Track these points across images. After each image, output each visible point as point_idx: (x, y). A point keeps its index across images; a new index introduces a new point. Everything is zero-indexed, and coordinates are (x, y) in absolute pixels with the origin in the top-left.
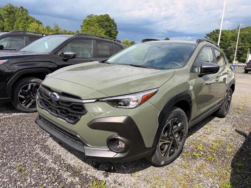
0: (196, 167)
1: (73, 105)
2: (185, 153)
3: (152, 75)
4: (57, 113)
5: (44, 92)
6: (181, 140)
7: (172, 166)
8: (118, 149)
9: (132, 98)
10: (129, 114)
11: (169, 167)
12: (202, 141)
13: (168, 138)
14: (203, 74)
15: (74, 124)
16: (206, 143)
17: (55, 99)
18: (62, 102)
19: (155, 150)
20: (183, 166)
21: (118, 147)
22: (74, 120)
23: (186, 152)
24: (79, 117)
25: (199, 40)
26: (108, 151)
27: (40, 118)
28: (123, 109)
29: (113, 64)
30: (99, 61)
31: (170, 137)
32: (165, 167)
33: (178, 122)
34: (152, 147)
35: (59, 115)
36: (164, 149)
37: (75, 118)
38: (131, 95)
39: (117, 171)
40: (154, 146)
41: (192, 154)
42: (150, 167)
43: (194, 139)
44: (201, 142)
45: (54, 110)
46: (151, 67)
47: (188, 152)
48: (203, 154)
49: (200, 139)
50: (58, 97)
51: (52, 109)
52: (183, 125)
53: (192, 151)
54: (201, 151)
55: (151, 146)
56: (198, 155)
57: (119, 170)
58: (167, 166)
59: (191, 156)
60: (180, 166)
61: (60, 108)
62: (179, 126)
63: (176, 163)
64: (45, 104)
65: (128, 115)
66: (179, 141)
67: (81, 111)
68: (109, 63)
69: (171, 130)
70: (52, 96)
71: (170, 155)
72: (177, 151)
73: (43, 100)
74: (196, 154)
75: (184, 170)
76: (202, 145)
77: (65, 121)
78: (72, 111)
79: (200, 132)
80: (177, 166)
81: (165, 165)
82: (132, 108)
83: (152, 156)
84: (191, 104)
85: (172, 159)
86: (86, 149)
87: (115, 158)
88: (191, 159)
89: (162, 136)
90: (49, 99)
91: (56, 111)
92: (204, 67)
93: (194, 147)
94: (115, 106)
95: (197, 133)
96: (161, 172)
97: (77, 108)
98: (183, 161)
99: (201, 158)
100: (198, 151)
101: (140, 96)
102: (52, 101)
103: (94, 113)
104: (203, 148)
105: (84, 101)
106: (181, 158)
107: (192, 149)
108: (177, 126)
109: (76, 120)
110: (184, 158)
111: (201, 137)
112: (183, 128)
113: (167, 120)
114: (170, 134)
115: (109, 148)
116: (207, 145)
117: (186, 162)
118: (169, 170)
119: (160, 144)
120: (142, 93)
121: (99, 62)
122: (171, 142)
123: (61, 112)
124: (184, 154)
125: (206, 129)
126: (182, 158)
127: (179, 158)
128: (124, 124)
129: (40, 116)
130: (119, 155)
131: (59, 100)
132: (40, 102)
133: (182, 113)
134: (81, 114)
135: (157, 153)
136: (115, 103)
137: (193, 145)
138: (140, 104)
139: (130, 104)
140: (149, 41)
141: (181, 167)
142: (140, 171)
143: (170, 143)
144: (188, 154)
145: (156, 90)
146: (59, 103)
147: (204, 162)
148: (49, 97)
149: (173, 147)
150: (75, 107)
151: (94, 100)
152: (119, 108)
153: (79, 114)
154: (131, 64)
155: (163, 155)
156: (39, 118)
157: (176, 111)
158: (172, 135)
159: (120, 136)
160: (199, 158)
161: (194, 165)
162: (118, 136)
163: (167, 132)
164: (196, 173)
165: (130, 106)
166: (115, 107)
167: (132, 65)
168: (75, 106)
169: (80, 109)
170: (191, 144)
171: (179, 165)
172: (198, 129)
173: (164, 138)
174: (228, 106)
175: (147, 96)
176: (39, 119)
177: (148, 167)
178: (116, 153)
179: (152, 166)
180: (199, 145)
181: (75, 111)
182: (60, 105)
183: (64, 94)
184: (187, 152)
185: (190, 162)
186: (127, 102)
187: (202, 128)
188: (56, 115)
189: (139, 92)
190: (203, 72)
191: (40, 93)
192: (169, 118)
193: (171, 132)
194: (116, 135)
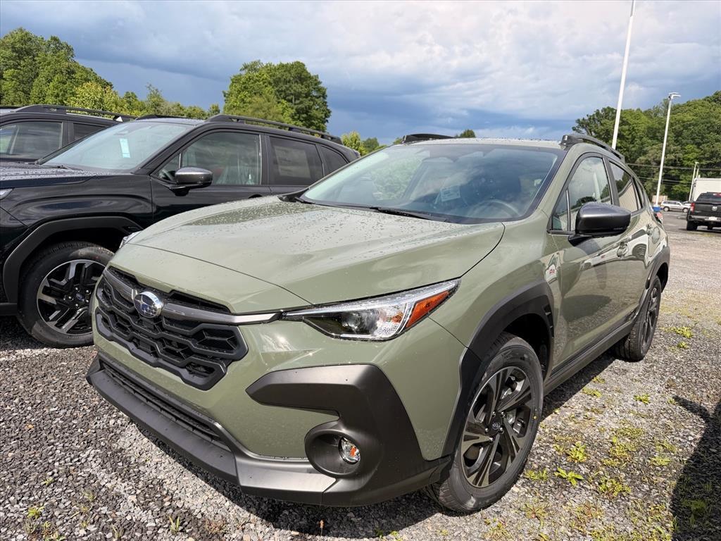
0: (569, 515)
1: (205, 330)
2: (534, 470)
3: (439, 239)
4: (156, 354)
5: (115, 290)
6: (523, 432)
7: (498, 513)
8: (341, 467)
9: (381, 308)
10: (375, 359)
11: (491, 515)
12: (583, 434)
13: (487, 427)
14: (582, 236)
15: (205, 387)
16: (595, 438)
17: (149, 311)
18: (172, 320)
19: (449, 466)
20: (531, 513)
21: (341, 459)
22: (205, 376)
23: (536, 466)
24: (223, 366)
25: (569, 137)
26: (310, 471)
27: (102, 368)
28: (357, 342)
29: (324, 204)
30: (281, 196)
31: (492, 423)
32: (478, 515)
33: (516, 378)
34: (442, 457)
35: (161, 361)
36: (476, 460)
37: (210, 370)
38: (380, 300)
39: (334, 529)
40: (448, 456)
41: (557, 474)
42: (433, 517)
43: (558, 426)
44: (579, 435)
45: (146, 343)
46: (432, 214)
47: (541, 468)
48: (586, 474)
49: (577, 425)
50: (158, 305)
51: (138, 340)
52: (529, 389)
53: (556, 463)
54: (580, 463)
55: (439, 454)
56: (573, 477)
57: (341, 527)
58: (484, 512)
59: (551, 480)
60: (523, 513)
61: (165, 339)
62: (517, 392)
63: (510, 501)
64: (119, 326)
65: (372, 362)
66: (519, 436)
67: (229, 349)
68: (310, 203)
69: (494, 402)
70: (142, 302)
71: (492, 480)
72: (511, 466)
73: (111, 313)
74: (567, 472)
75: (535, 524)
76: (584, 446)
77: (178, 379)
78: (202, 349)
79: (573, 404)
80: (513, 512)
81: (477, 509)
82: (385, 340)
83: (440, 484)
84: (552, 324)
85: (498, 492)
86: (242, 465)
87: (329, 493)
88: (553, 489)
89: (469, 422)
90: (130, 309)
91: (153, 348)
92: (585, 216)
93: (559, 451)
94: (333, 334)
95: (565, 407)
96: (467, 530)
97: (216, 339)
98: (529, 496)
99: (583, 487)
100: (573, 465)
101: (406, 304)
102: (141, 318)
103: (266, 355)
104: (585, 455)
105: (238, 319)
106: (523, 485)
107: (553, 458)
108: (513, 390)
109: (211, 376)
110: (533, 486)
111: (579, 419)
112: (529, 397)
113: (486, 374)
114: (493, 416)
115: (311, 462)
116: (596, 444)
117: (540, 498)
118: (489, 524)
119: (465, 446)
120: (413, 293)
121: (281, 199)
122: (494, 439)
123: (168, 351)
124: (533, 474)
125: (590, 397)
126: (528, 488)
127: (519, 487)
128: (359, 388)
129: (102, 362)
130: (341, 486)
131: (160, 315)
132: (105, 320)
133: (527, 352)
134: (230, 359)
135: (455, 473)
136: (333, 324)
137: (558, 446)
138: (406, 328)
139: (377, 328)
140: (424, 140)
141: (525, 515)
142: (404, 530)
143: (491, 442)
144: (545, 472)
145: (452, 285)
146: (160, 325)
147: (591, 498)
148: (131, 304)
149: (502, 454)
150: (209, 338)
151: (269, 316)
152: (345, 338)
153: (222, 359)
154: (374, 206)
155: (471, 479)
156: (99, 367)
157: (509, 348)
158: (498, 418)
159: (348, 426)
160: (578, 487)
161: (563, 506)
162: (341, 427)
163: (484, 411)
164: (572, 532)
165: (378, 335)
166: (332, 336)
167: (377, 209)
168: (211, 332)
169: (225, 342)
170: (550, 443)
171: (519, 509)
172: (567, 395)
173: (474, 428)
174: (652, 328)
175: (428, 305)
176: (100, 370)
177: (426, 518)
178: (334, 480)
179: (440, 512)
180: (573, 446)
181: (210, 349)
182: (164, 330)
183: (177, 297)
184: (539, 466)
185: (551, 499)
186: (370, 322)
187: (579, 394)
188: (152, 359)
189: (403, 291)
190: (584, 232)
191: (103, 292)
192: (490, 369)
193: (495, 411)
194: (336, 423)
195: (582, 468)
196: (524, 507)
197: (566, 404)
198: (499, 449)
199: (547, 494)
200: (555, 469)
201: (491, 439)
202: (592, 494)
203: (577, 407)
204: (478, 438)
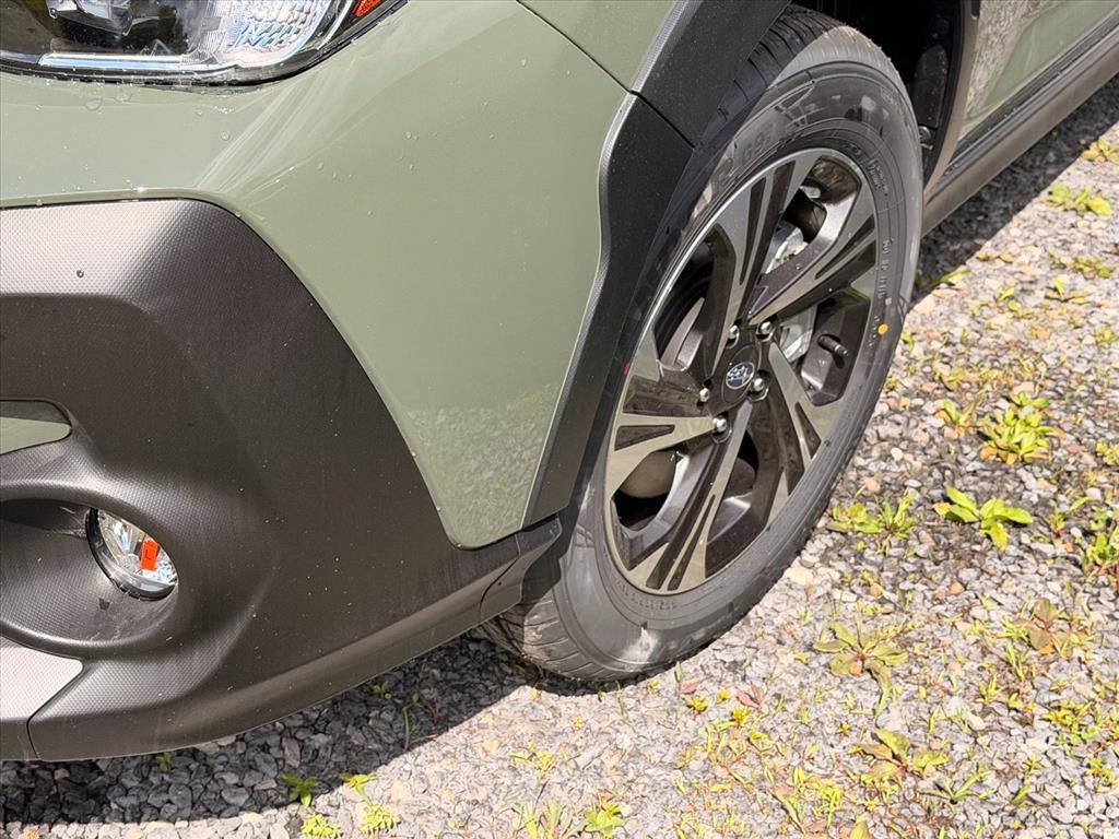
0: (976, 651)
2: (864, 499)
6: (836, 383)
7: (735, 666)
8: (101, 616)
11: (710, 677)
12: (1039, 357)
13: (708, 384)
16: (1081, 368)
20: (849, 656)
21: (102, 582)
23: (872, 485)
31: (724, 369)
32: (665, 681)
33: (823, 190)
34: (525, 529)
36: (664, 497)
40: (552, 517)
41: (942, 509)
43: (958, 332)
44: (1028, 362)
47: (892, 490)
48: (1043, 502)
49: (1020, 325)
52: (868, 226)
53: (943, 469)
54: (1024, 462)
56: (996, 519)
58: (688, 667)
59: (923, 534)
60: (823, 659)
62: (824, 243)
63: (779, 621)
65: (201, 185)
66: (820, 400)
69: (738, 290)
71: (714, 563)
72: (786, 504)
74: (980, 499)
75: (861, 696)
76: (1040, 402)
79: (1013, 248)
80: (787, 659)
81: (662, 663)
82: (255, 82)
83: (525, 606)
85: (740, 597)
88: (929, 566)
89: (637, 382)
93: (953, 424)
95: (986, 259)
96: (626, 741)
98: (848, 597)
99: (1029, 550)
100: (1001, 471)
104: (1044, 435)
106: (825, 559)
107: (934, 451)
108: (809, 235)
110: (860, 556)
111: (1031, 301)
112: (868, 258)
113: (708, 193)
114: (729, 340)
116: (1081, 391)
117: (883, 601)
118: (703, 710)
119: (620, 466)
122: (730, 423)
124: (862, 516)
125: (1071, 218)
126: (841, 566)
127: (811, 567)
128: (146, 307)
130: (109, 686)
135: (582, 569)
137: (952, 407)
139: (217, 20)
141: (827, 666)
143: (717, 433)
144: (903, 506)
147: (1055, 586)
149: (755, 466)
155: (641, 574)
158: (751, 347)
159: (110, 458)
160: (1013, 550)
161: (961, 625)
162: (83, 467)
163: (698, 326)
164: (986, 712)
165: (225, 54)
170: (926, 396)
171: (810, 648)
172: (995, 216)
178: (74, 666)
180: (1003, 403)
184: (885, 486)
185: (918, 599)
187: (1035, 209)
192: (728, 167)
193: (738, 323)
194: (56, 451)
195: (1030, 482)
196: (826, 638)
197: (987, 248)
198: (748, 451)
199: (906, 585)
200: (936, 493)
201: (720, 423)
202: (1059, 571)
203: (1024, 258)
204: (671, 429)
